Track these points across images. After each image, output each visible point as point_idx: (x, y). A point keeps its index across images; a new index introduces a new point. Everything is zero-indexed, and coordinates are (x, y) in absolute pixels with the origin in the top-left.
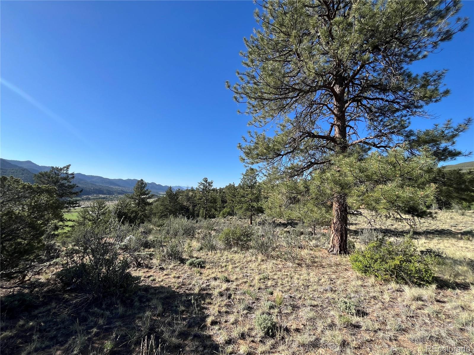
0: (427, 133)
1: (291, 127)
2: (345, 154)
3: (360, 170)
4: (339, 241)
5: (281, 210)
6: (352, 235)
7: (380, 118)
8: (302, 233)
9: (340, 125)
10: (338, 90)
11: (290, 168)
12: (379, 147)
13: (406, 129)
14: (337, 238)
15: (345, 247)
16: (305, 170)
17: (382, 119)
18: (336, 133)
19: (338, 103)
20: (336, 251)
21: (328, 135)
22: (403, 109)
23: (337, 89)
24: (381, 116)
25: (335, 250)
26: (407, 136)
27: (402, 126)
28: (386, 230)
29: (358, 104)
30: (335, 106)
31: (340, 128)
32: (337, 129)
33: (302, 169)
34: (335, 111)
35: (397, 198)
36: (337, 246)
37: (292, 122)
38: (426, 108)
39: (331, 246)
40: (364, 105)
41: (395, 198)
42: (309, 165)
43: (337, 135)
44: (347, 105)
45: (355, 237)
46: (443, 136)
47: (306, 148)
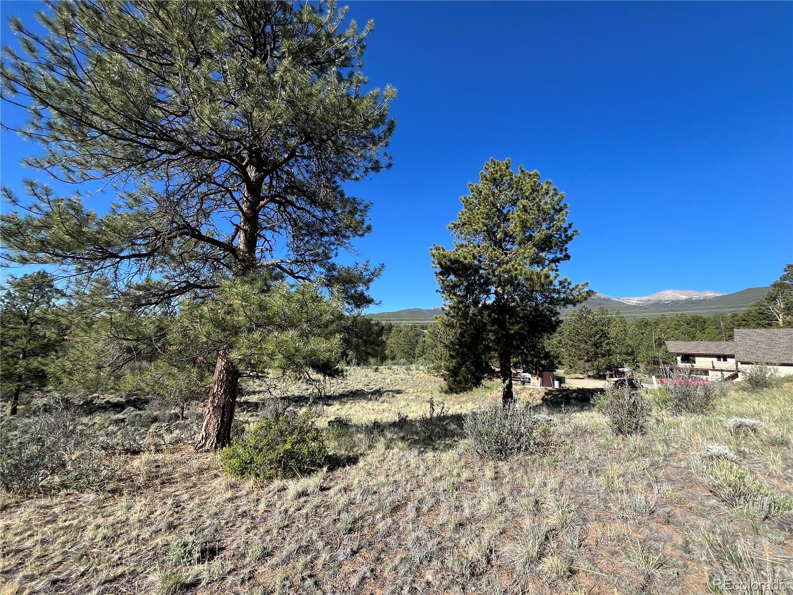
0: (348, 270)
1: (153, 206)
2: (245, 279)
3: (260, 306)
4: (218, 425)
5: (99, 375)
6: (250, 411)
7: (306, 239)
8: (155, 420)
9: (248, 231)
10: (253, 175)
11: (139, 288)
12: (296, 278)
13: (329, 261)
14: (215, 421)
15: (226, 435)
16: (173, 296)
17: (308, 240)
18: (240, 242)
19: (250, 196)
20: (210, 444)
21: (229, 243)
22: (331, 234)
23: (252, 173)
24: (308, 235)
25: (208, 443)
26: (329, 270)
27: (326, 255)
28: (299, 397)
29: (279, 207)
30: (245, 199)
31: (248, 236)
32: (241, 235)
33: (168, 292)
34: (243, 206)
35: (296, 352)
36: (213, 434)
37: (158, 198)
38: (352, 240)
39: (202, 437)
40: (288, 213)
41: (293, 351)
42: (184, 288)
43: (242, 247)
44: (262, 203)
45: (255, 413)
46: (360, 278)
47: (181, 255)
